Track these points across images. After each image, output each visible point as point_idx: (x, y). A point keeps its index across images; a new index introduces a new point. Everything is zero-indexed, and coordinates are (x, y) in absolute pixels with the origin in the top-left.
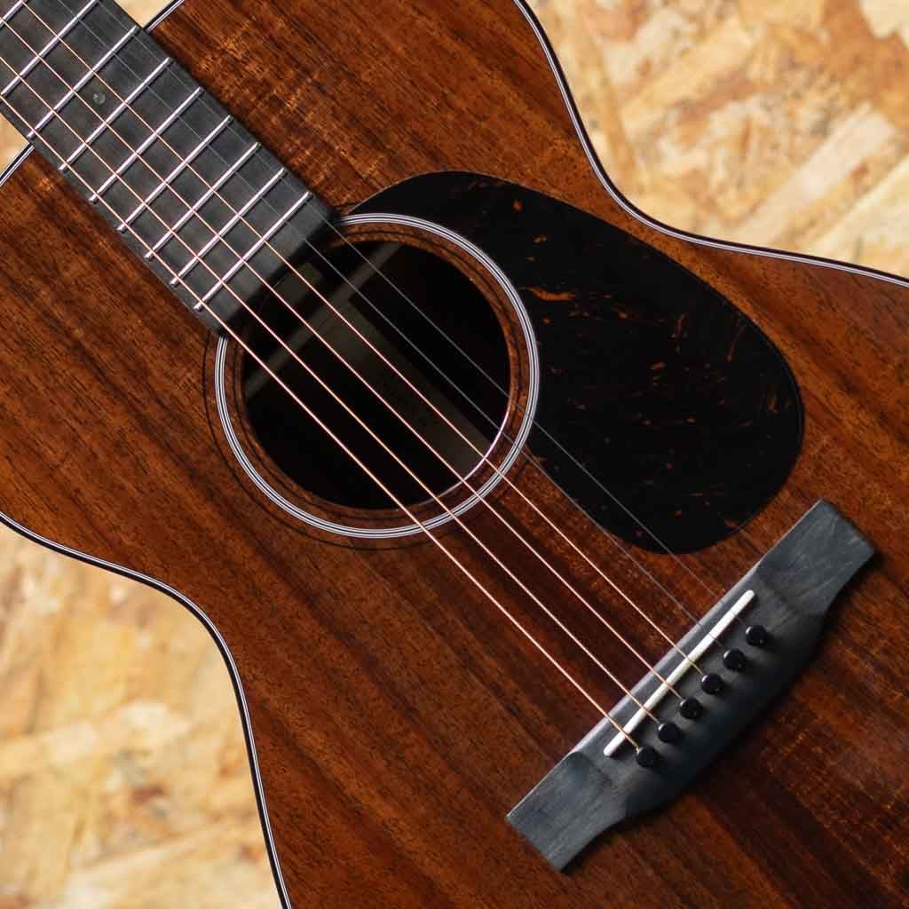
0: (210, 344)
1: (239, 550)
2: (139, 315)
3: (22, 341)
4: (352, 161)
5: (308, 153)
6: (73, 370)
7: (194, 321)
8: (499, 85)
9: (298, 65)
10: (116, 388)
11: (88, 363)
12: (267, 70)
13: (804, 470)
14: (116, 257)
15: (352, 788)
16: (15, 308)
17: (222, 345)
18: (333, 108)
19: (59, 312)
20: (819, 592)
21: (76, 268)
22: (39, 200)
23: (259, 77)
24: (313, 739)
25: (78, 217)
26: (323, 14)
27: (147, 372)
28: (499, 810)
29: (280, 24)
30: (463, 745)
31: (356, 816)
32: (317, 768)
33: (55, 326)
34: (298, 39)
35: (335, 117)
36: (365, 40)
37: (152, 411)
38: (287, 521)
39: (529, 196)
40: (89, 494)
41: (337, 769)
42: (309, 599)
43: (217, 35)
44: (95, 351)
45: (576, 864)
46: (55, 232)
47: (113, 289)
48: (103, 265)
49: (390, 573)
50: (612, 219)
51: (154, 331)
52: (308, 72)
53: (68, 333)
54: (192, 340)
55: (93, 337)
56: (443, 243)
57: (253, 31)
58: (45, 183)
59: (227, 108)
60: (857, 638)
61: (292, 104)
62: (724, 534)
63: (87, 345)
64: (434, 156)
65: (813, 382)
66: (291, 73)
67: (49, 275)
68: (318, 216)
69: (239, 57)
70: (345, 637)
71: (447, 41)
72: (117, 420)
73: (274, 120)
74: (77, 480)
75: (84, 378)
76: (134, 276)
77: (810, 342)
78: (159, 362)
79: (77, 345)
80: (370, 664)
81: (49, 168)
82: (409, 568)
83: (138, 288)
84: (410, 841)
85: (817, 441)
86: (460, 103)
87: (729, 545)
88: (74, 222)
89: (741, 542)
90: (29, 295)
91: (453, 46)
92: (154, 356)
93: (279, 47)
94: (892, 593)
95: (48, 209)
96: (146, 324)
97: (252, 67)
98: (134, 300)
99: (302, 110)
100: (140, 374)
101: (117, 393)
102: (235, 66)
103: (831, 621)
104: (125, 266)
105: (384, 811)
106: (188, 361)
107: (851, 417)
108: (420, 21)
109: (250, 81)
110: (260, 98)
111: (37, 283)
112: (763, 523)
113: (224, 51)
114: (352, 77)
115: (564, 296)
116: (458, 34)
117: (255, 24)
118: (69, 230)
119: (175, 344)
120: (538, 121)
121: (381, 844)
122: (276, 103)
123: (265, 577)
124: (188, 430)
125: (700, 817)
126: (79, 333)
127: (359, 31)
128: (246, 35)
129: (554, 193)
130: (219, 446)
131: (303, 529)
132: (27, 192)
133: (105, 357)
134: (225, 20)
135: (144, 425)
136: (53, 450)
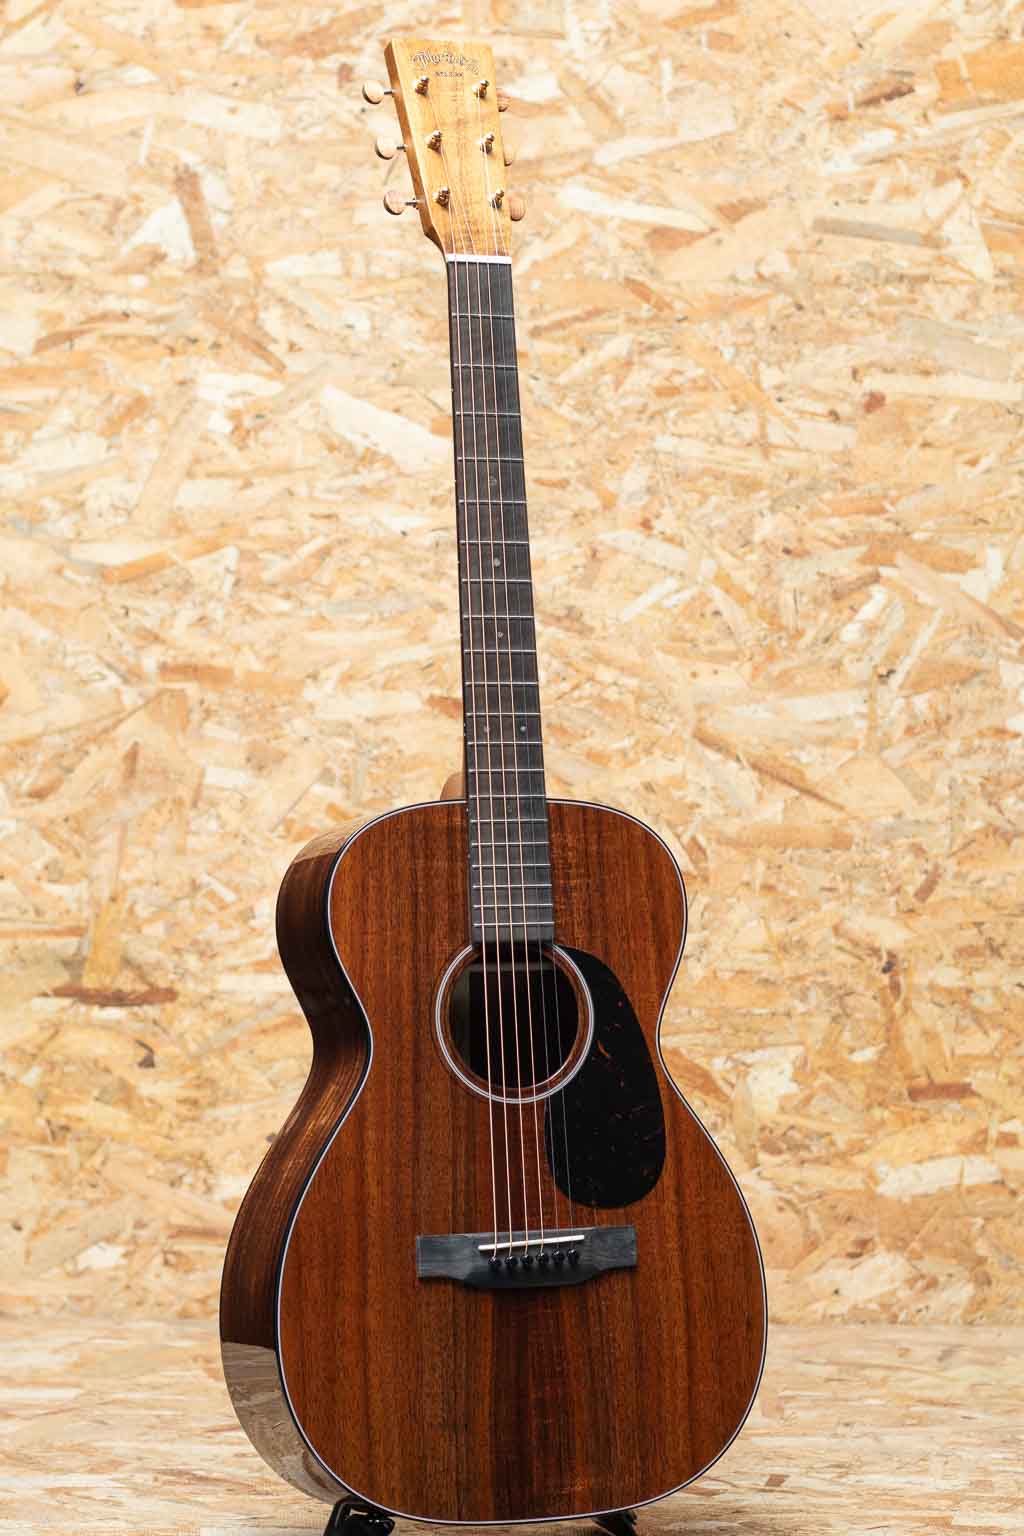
0: (465, 944)
1: (407, 1034)
2: (449, 907)
3: (397, 871)
4: (576, 926)
5: (563, 907)
6: (406, 901)
7: (467, 927)
8: (653, 955)
9: (588, 870)
10: (416, 925)
11: (414, 906)
12: (575, 860)
13: (636, 1208)
14: (460, 875)
15: (369, 1169)
16: (406, 856)
17: (469, 949)
18: (586, 900)
19: (420, 874)
20: (603, 1260)
21: (441, 864)
22: (450, 824)
23: (570, 860)
24: (371, 1135)
25: (459, 845)
26: (613, 860)
27: (433, 930)
28: (416, 1229)
29: (594, 848)
30: (425, 1192)
31: (361, 1180)
32: (363, 1146)
33: (415, 879)
34: (596, 860)
35: (584, 904)
36: (619, 885)
37: (422, 947)
38: (434, 1040)
39: (627, 1004)
40: (370, 956)
41: (370, 1156)
42: (417, 1079)
43: (569, 829)
44: (421, 903)
45: (428, 1281)
46: (445, 842)
47: (448, 885)
48: (452, 874)
49: (455, 1098)
50: (648, 1040)
51: (449, 918)
52: (589, 876)
53: (417, 886)
54: (461, 935)
55: (424, 897)
56: (581, 991)
57: (582, 840)
58: (458, 820)
59: (551, 860)
60: (602, 1294)
61: (573, 883)
62: (589, 1205)
63: (420, 897)
64: (607, 953)
65: (667, 1178)
66: (582, 871)
67: (429, 857)
68: (549, 934)
69: (569, 845)
70: (417, 1107)
71: (648, 917)
72: (406, 938)
73: (561, 882)
74: (371, 946)
75: (408, 909)
76: (460, 889)
77: (679, 1161)
78: (441, 932)
79: (416, 895)
80: (417, 1127)
81: (466, 817)
82: (463, 1103)
83: (458, 895)
84: (373, 1211)
85: (650, 1201)
86: (632, 943)
87: (586, 1210)
88: (456, 846)
89: (591, 1214)
90: (414, 857)
91: (650, 922)
92: (441, 927)
93: (587, 857)
94: (628, 1286)
95: (450, 830)
96: (448, 911)
97: (571, 854)
98: (452, 898)
99: (574, 889)
100: (430, 929)
101: (415, 927)
102: (564, 847)
103: (599, 1276)
104: (460, 882)
105: (374, 1190)
106: (451, 942)
107: (669, 1205)
108: (644, 899)
109: (565, 859)
110: (564, 868)
111: (422, 855)
112: (605, 1213)
113: (565, 838)
114: (603, 895)
115: (608, 1056)
116: (654, 918)
117: (585, 838)
118: (451, 848)
119: (452, 930)
120: (654, 979)
121: (361, 1201)
122: (567, 877)
123: (408, 1055)
124: (429, 968)
125: (488, 1306)
126: (421, 890)
127: (620, 880)
128: (579, 839)
129: (637, 1012)
130: (435, 986)
131: (437, 1049)
132: (449, 816)
133: (422, 908)
134: (576, 826)
135: (415, 950)
136: (372, 925)
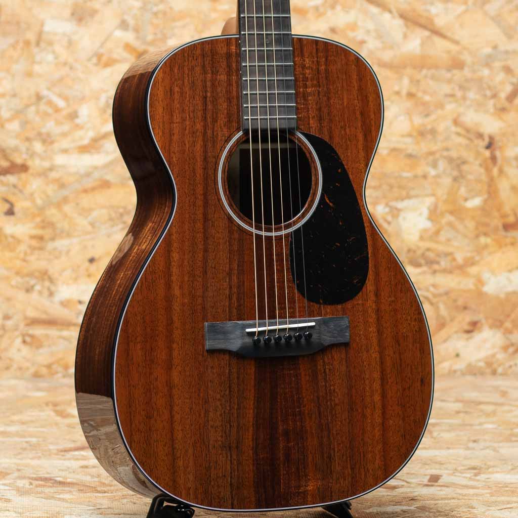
0: (238, 130)
1: (200, 190)
2: (227, 106)
3: (193, 82)
4: (311, 119)
5: (302, 106)
6: (199, 102)
7: (239, 121)
8: (361, 137)
9: (319, 82)
10: (205, 117)
11: (204, 105)
12: (310, 75)
13: (349, 305)
14: (234, 85)
15: (174, 278)
16: (199, 72)
17: (241, 133)
18: (318, 102)
19: (209, 84)
20: (327, 339)
21: (223, 77)
22: (228, 51)
23: (307, 75)
24: (175, 256)
25: (234, 65)
26: (335, 76)
27: (217, 121)
28: (205, 319)
29: (323, 67)
30: (211, 294)
31: (168, 286)
32: (170, 265)
33: (205, 87)
34: (324, 75)
35: (316, 104)
36: (339, 92)
37: (209, 132)
38: (218, 193)
39: (344, 170)
40: (175, 138)
41: (175, 270)
42: (206, 219)
43: (306, 55)
44: (209, 103)
45: (212, 352)
46: (225, 63)
47: (226, 91)
48: (230, 84)
49: (231, 232)
50: (358, 197)
51: (227, 113)
52: (319, 86)
53: (206, 91)
54: (235, 125)
55: (211, 99)
56: (314, 162)
57: (315, 62)
58: (233, 48)
59: (295, 75)
60: (326, 359)
61: (309, 90)
62: (318, 302)
63: (208, 99)
64: (331, 138)
65: (370, 285)
66: (315, 82)
67: (215, 73)
68: (293, 124)
69: (307, 66)
70: (206, 238)
71: (358, 113)
72: (199, 126)
73: (301, 90)
74: (176, 131)
75: (200, 107)
76: (234, 93)
77: (377, 274)
78: (222, 122)
79: (206, 98)
80: (206, 251)
81: (238, 46)
82: (236, 236)
83: (233, 98)
84: (176, 307)
85: (358, 300)
86: (348, 130)
87: (316, 306)
88: (232, 65)
89: (320, 308)
90: (205, 72)
91: (359, 116)
92: (222, 119)
93: (318, 73)
94: (343, 356)
95: (229, 55)
96: (227, 109)
97: (308, 71)
98: (229, 100)
99: (310, 94)
100: (215, 120)
101: (205, 118)
102: (304, 67)
103: (325, 349)
104: (235, 89)
105: (177, 291)
106: (229, 128)
107: (371, 303)
108: (356, 101)
109: (304, 74)
110: (303, 81)
111: (210, 71)
112: (329, 308)
113: (304, 61)
114: (329, 99)
115: (331, 204)
116: (362, 114)
117: (317, 61)
118: (229, 66)
119: (230, 121)
120: (362, 154)
121: (169, 299)
122: (305, 86)
123: (200, 203)
124: (214, 146)
125: (251, 369)
126: (209, 94)
127: (340, 89)
128: (313, 62)
129: (350, 176)
130: (218, 158)
131: (219, 199)
132: (227, 46)
133: (210, 107)
134: (311, 53)
135: (205, 134)
136: (177, 118)
